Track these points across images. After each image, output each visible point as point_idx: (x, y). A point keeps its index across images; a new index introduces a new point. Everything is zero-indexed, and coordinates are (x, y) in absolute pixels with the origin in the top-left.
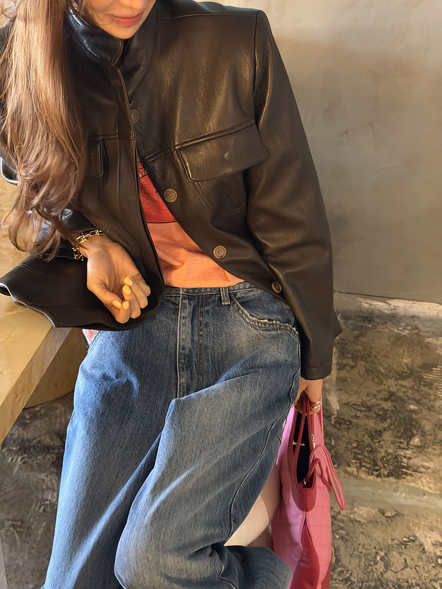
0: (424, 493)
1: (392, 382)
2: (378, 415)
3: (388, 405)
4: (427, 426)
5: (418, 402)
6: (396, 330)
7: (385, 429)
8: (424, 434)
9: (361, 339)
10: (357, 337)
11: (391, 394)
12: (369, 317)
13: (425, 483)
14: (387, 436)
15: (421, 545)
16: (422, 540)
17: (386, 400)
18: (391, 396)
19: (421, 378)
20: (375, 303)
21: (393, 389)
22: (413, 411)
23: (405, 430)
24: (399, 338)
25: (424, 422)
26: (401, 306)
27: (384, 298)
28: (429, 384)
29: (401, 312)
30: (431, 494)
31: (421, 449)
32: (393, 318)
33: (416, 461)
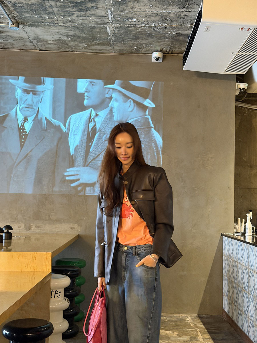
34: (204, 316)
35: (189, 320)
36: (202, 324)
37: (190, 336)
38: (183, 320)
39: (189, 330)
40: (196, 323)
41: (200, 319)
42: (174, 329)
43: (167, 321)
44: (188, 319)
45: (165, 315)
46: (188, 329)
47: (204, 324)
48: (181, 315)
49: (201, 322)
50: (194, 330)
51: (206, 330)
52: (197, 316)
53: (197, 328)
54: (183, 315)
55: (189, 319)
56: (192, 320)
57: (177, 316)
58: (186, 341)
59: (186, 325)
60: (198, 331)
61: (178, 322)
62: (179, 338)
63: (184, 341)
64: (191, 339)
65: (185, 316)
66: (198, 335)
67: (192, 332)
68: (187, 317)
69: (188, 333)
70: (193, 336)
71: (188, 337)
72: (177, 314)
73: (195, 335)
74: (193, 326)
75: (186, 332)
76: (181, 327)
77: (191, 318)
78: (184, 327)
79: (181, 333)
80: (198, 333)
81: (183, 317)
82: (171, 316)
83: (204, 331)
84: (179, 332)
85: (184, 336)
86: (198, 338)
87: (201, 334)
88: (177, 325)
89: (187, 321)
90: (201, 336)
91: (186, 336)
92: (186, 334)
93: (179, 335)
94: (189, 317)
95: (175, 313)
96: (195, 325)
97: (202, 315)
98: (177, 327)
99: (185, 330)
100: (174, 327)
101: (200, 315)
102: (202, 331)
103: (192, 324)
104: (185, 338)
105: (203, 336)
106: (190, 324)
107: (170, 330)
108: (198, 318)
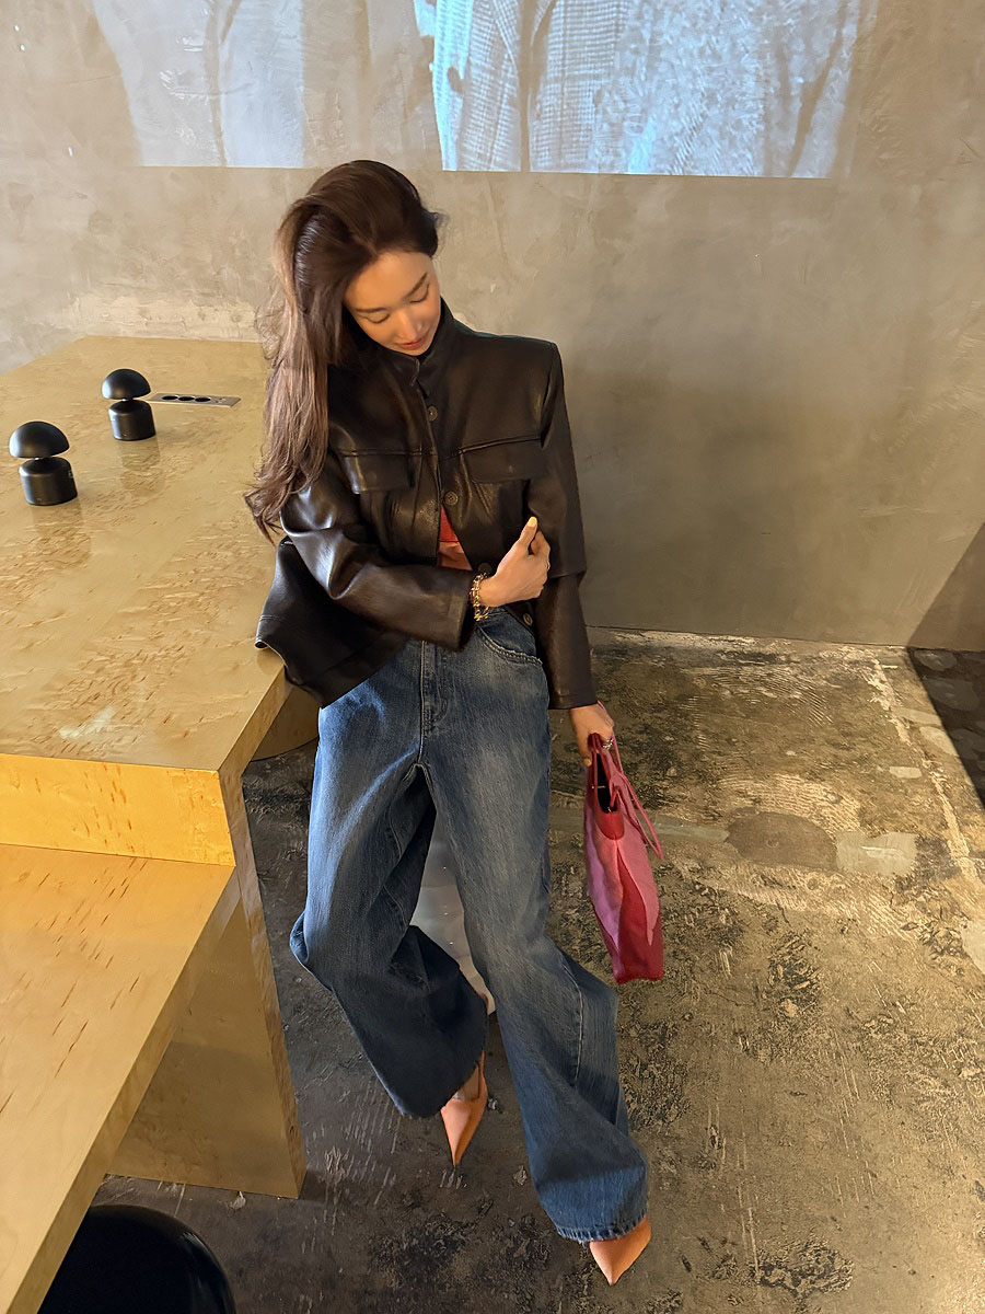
0: (681, 822)
1: (647, 715)
2: (633, 748)
3: (643, 738)
4: (684, 757)
5: (673, 734)
6: (650, 663)
7: (640, 762)
8: (680, 765)
9: (614, 673)
10: (610, 672)
11: (647, 727)
12: (622, 651)
13: (681, 813)
14: (643, 768)
15: (679, 872)
16: (680, 868)
17: (641, 733)
18: (646, 729)
19: (676, 710)
20: (628, 635)
21: (648, 722)
22: (669, 742)
23: (661, 762)
24: (654, 670)
25: (681, 753)
26: (657, 638)
27: (639, 631)
28: (685, 715)
29: (655, 643)
30: (688, 823)
31: (676, 780)
32: (648, 650)
33: (673, 792)
34: (931, 655)
35: (881, 687)
36: (937, 720)
37: (912, 829)
38: (852, 686)
39: (901, 772)
40: (913, 715)
41: (921, 680)
42: (836, 764)
43: (797, 695)
44: (875, 682)
45: (788, 652)
46: (892, 770)
47: (947, 726)
48: (845, 648)
49: (931, 707)
50: (916, 774)
51: (967, 781)
52: (906, 661)
53: (927, 756)
54: (851, 653)
55: (882, 682)
56: (893, 685)
57: (831, 658)
58: (905, 883)
59: (879, 730)
60: (940, 789)
61: (845, 706)
62: (872, 851)
63: (899, 881)
64: (920, 858)
65: (859, 659)
66: (945, 825)
67: (916, 793)
68: (872, 665)
69: (901, 808)
70: (929, 835)
71: (908, 840)
72: (829, 645)
73: (933, 827)
74: (909, 743)
75: (891, 798)
76: (863, 749)
77: (886, 671)
78: (875, 745)
79: (874, 807)
80: (939, 803)
81: (854, 663)
82: (809, 660)
83: (963, 784)
84: (862, 791)
85: (891, 834)
86: (952, 854)
87: (954, 812)
88: (846, 735)
89: (876, 699)
90: (961, 830)
91: (898, 834)
92: (895, 815)
93: (868, 818)
94: (877, 662)
95: (824, 638)
96: (913, 728)
97: (923, 655)
98: (848, 749)
99: (883, 775)
100: (836, 745)
101: (916, 654)
102: (956, 791)
103: (899, 726)
104: (896, 854)
105: (970, 837)
106: (894, 725)
107: (826, 777)
108: (912, 674)
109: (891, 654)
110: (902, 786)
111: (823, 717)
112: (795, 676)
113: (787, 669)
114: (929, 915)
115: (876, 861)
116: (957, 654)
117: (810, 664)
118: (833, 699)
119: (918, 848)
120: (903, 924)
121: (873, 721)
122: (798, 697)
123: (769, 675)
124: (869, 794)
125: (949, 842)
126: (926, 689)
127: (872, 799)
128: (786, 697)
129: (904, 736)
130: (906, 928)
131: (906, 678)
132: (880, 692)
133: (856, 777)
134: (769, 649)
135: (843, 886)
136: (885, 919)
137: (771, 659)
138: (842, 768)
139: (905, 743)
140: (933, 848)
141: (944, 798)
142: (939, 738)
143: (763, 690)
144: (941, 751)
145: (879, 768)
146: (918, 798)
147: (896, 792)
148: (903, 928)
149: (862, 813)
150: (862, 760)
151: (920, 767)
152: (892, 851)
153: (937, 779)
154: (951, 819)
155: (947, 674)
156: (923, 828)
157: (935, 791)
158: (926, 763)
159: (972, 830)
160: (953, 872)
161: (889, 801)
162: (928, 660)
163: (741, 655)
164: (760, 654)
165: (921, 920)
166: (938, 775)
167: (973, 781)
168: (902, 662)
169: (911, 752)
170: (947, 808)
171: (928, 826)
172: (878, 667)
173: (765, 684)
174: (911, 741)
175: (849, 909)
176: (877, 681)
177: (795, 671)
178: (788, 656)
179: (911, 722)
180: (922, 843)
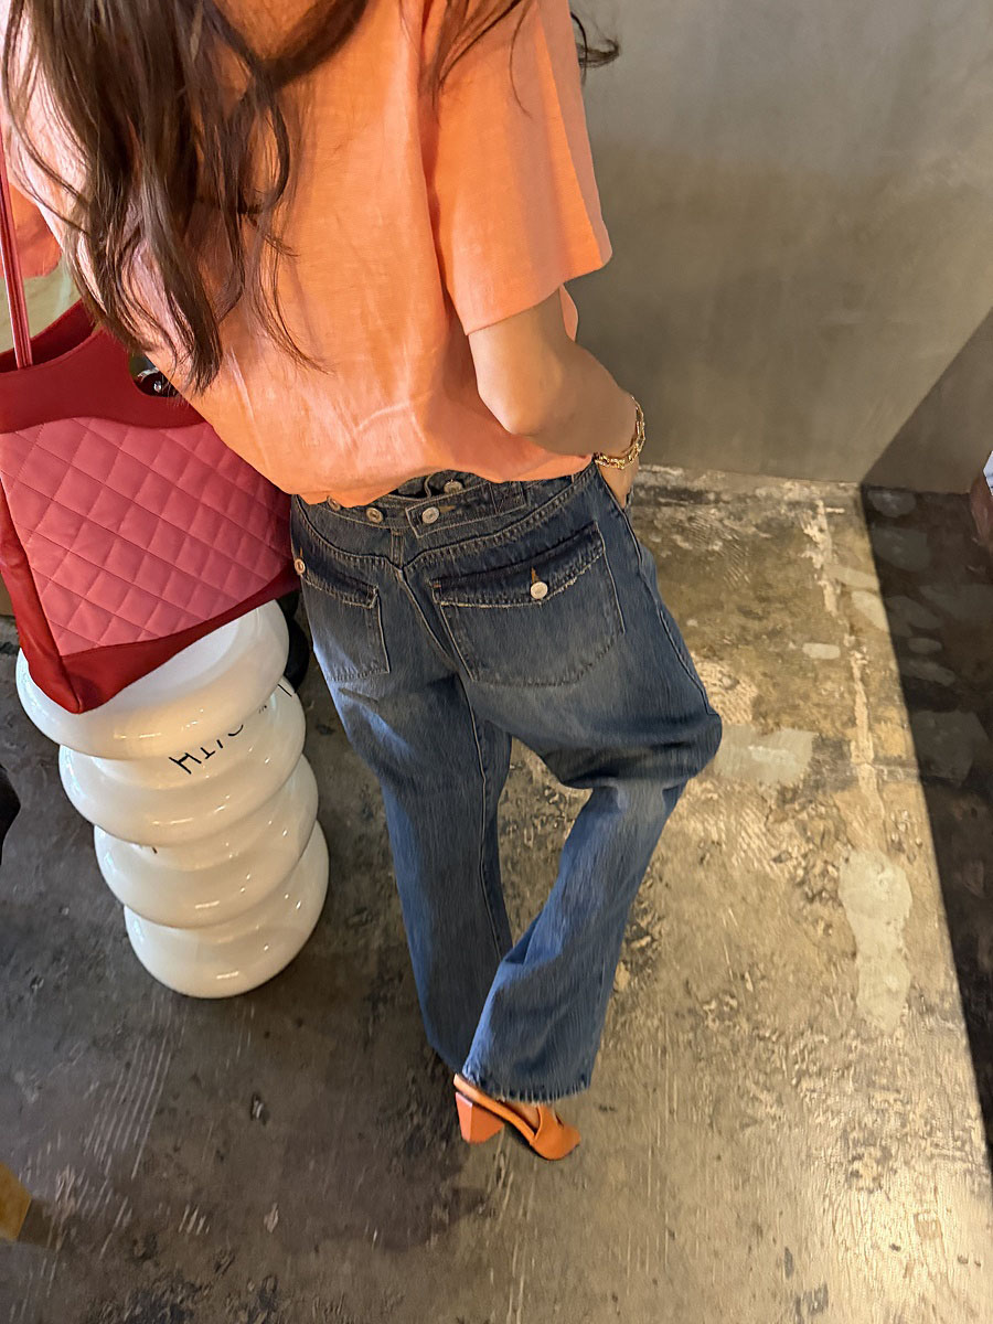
34: (888, 496)
35: (818, 537)
36: (874, 583)
37: (812, 726)
38: (785, 534)
39: (817, 651)
40: (848, 576)
41: (869, 529)
42: (742, 639)
43: (717, 546)
44: (812, 531)
45: (720, 487)
46: (807, 648)
47: (886, 592)
48: (788, 485)
49: (871, 565)
50: (833, 652)
51: (893, 665)
52: (855, 502)
53: (853, 630)
54: (793, 490)
55: (821, 530)
56: (834, 535)
57: (769, 497)
58: (789, 795)
59: (803, 595)
60: (857, 673)
61: (769, 563)
62: (758, 753)
63: (783, 791)
64: (816, 765)
65: (802, 499)
66: (852, 722)
67: (828, 678)
68: (814, 508)
69: (806, 697)
70: (831, 734)
71: (806, 738)
72: (770, 479)
73: (838, 724)
74: (834, 613)
75: (798, 684)
76: (779, 618)
77: (829, 516)
78: (793, 614)
79: (774, 695)
80: (852, 693)
81: (794, 505)
82: (741, 499)
83: (886, 668)
84: (765, 674)
85: (786, 731)
86: (853, 760)
87: (868, 705)
88: (762, 600)
89: (808, 554)
90: (870, 728)
91: (796, 732)
92: (796, 707)
93: (763, 708)
94: (821, 504)
95: (765, 471)
96: (845, 593)
97: (878, 495)
98: (760, 619)
99: (793, 654)
100: (747, 613)
101: (870, 495)
102: (876, 677)
103: (828, 591)
104: (788, 756)
105: (879, 738)
106: (821, 589)
107: (725, 655)
108: (859, 522)
109: (840, 493)
110: (814, 669)
111: (741, 576)
112: (721, 521)
113: (713, 511)
114: (808, 840)
115: (760, 765)
116: (919, 496)
117: (742, 504)
118: (757, 551)
119: (814, 750)
120: (774, 853)
121: (798, 583)
122: (716, 548)
123: (691, 519)
124: (772, 677)
125: (853, 744)
126: (872, 541)
127: (774, 685)
128: (704, 548)
129: (830, 603)
130: (778, 860)
131: (851, 525)
132: (816, 544)
133: (760, 657)
134: (698, 484)
135: (715, 796)
136: (755, 843)
137: (697, 497)
138: (748, 643)
139: (830, 613)
140: (832, 750)
141: (859, 687)
142: (872, 608)
143: (678, 539)
144: (870, 624)
145: (791, 646)
146: (829, 685)
147: (805, 677)
148: (775, 860)
149: (757, 703)
150: (774, 634)
151: (841, 645)
152: (784, 752)
153: (857, 661)
154: (862, 714)
155: (902, 521)
156: (826, 725)
157: (851, 677)
158: (848, 639)
159: (883, 729)
160: (848, 783)
161: (793, 687)
162: (883, 502)
163: (664, 491)
164: (686, 491)
165: (796, 848)
166: (858, 656)
167: (900, 664)
168: (851, 503)
169: (835, 624)
170: (861, 699)
171: (833, 722)
172: (821, 510)
173: (682, 530)
174: (838, 608)
175: (715, 828)
176: (816, 528)
177: (723, 514)
178: (718, 494)
179: (843, 585)
180: (820, 744)
